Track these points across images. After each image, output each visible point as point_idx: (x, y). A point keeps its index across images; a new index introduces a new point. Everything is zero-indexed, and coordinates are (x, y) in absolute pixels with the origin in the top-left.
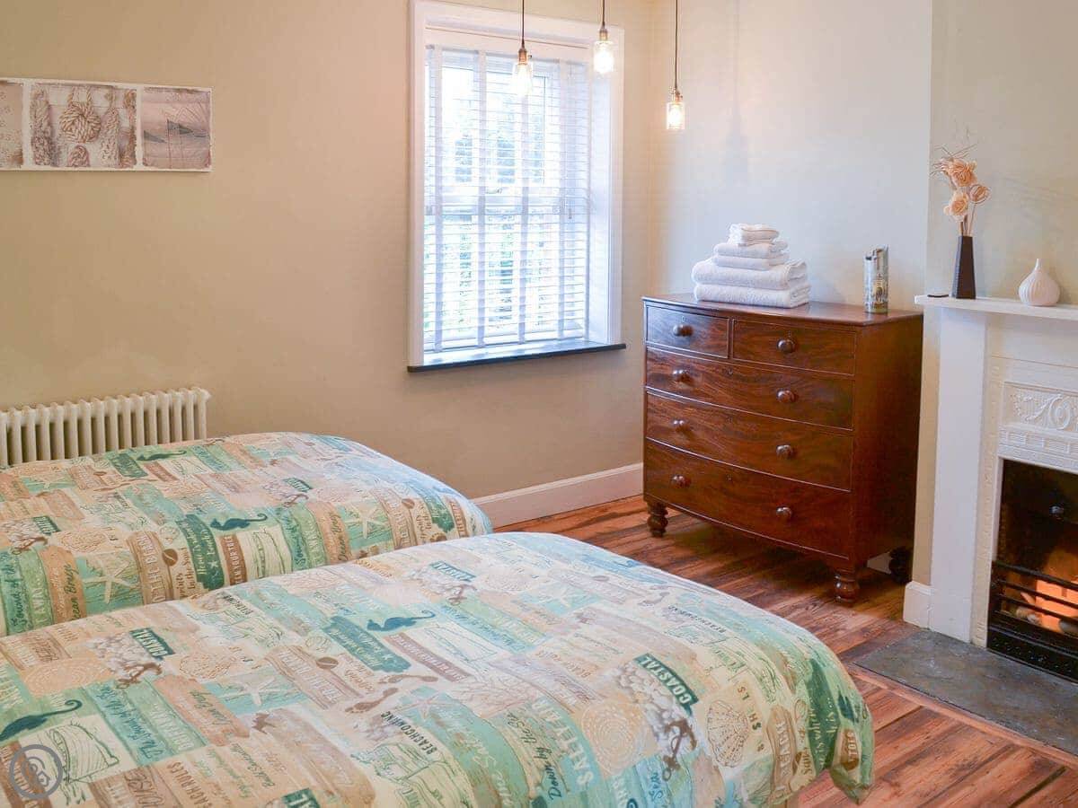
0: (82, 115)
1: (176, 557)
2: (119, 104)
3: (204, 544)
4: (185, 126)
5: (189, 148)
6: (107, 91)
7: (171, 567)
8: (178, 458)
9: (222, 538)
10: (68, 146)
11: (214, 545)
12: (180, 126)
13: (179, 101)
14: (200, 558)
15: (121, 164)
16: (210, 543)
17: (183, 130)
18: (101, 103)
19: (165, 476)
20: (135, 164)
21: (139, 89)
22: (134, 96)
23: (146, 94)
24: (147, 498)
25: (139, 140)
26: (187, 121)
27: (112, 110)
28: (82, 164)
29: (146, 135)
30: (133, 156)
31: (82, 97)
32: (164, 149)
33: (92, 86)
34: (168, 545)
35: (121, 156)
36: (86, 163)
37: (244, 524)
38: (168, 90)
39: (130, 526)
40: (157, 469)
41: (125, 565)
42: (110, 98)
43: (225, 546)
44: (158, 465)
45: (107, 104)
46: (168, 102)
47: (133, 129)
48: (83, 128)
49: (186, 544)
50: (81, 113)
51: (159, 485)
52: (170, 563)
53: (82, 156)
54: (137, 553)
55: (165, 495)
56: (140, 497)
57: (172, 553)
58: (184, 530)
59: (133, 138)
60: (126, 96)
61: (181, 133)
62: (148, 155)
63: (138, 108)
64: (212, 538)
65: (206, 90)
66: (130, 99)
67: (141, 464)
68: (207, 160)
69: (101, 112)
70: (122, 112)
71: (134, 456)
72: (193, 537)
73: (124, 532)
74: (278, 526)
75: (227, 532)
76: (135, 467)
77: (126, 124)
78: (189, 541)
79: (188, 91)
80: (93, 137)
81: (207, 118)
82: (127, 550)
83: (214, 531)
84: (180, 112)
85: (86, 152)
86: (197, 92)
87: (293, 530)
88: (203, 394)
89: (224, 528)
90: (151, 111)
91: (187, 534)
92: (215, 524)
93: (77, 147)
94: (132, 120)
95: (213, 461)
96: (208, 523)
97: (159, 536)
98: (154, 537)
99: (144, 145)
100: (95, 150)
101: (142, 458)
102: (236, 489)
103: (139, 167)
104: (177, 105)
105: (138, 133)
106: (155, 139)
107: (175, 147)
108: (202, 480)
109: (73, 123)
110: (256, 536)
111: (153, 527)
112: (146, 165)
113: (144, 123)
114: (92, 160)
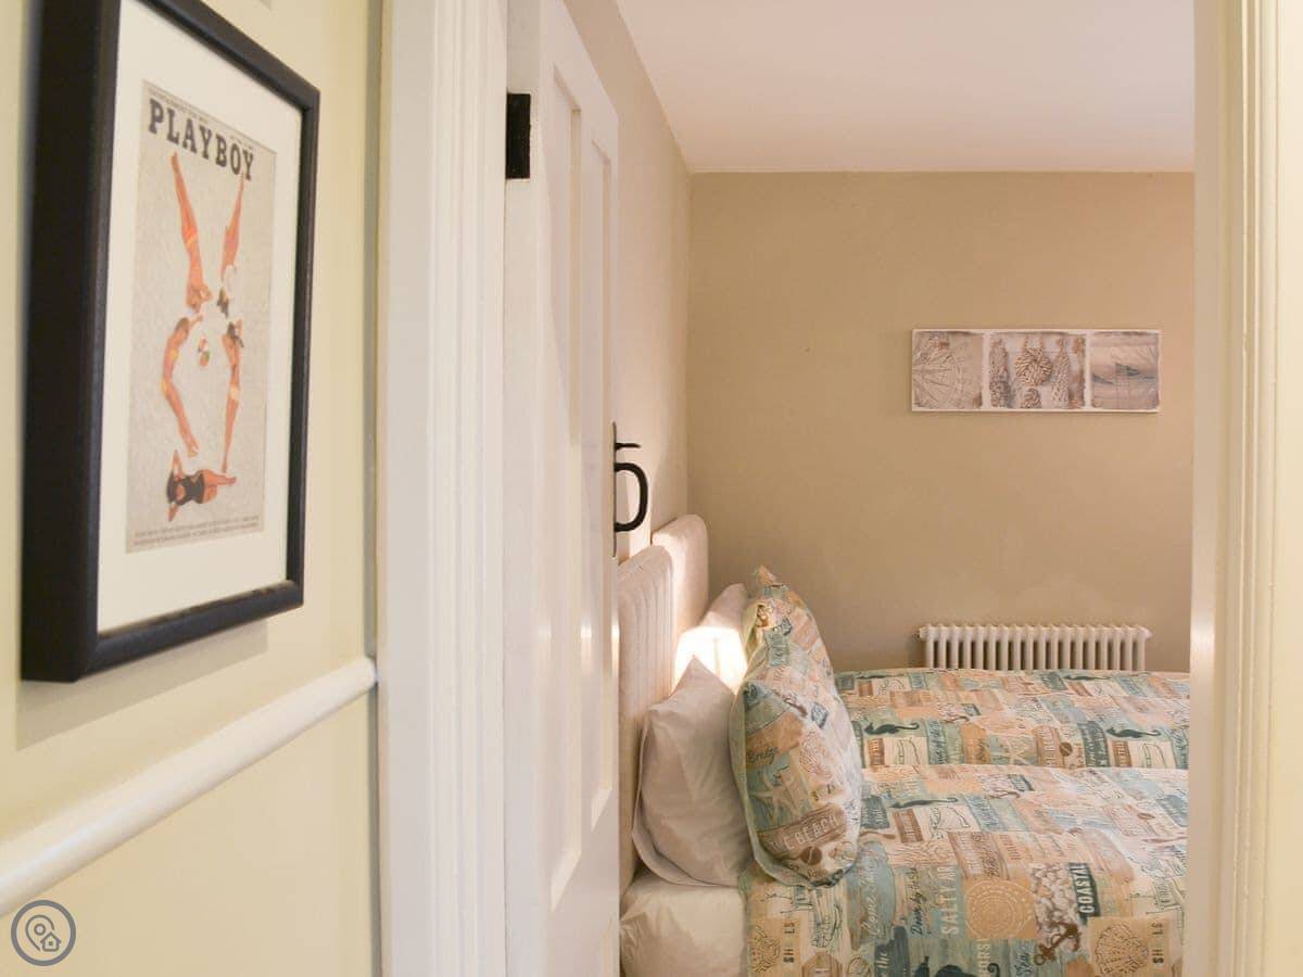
0: (1035, 360)
1: (1071, 750)
2: (1069, 349)
3: (1097, 745)
4: (1133, 368)
5: (1138, 389)
6: (1058, 338)
7: (1066, 758)
8: (1101, 682)
9: (1114, 743)
10: (1022, 390)
11: (1106, 747)
12: (1128, 368)
13: (1128, 344)
14: (1092, 755)
15: (1071, 405)
16: (1102, 745)
17: (1131, 372)
18: (1052, 348)
19: (1084, 692)
20: (1083, 405)
21: (1089, 334)
22: (1083, 341)
23: (1095, 339)
24: (1060, 705)
25: (1088, 383)
26: (1137, 363)
27: (1063, 355)
28: (1034, 405)
29: (1095, 378)
30: (1082, 397)
31: (1035, 344)
32: (1111, 391)
33: (1043, 333)
34: (1065, 740)
35: (1071, 397)
36: (1038, 404)
37: (1137, 735)
38: (1116, 333)
39: (1039, 721)
40: (1078, 687)
41: (1026, 748)
42: (1061, 343)
43: (1116, 751)
44: (1079, 684)
45: (1058, 350)
46: (1116, 345)
47: (1082, 372)
48: (1035, 372)
49: (1081, 742)
50: (1034, 358)
51: (1074, 697)
52: (1065, 754)
53: (1034, 399)
54: (1039, 740)
55: (1077, 705)
56: (1054, 704)
57: (1068, 746)
58: (1082, 731)
59: (1082, 381)
60: (1076, 341)
61: (1130, 375)
62: (1096, 397)
63: (1087, 354)
64: (1105, 741)
65: (1156, 331)
66: (1080, 345)
67: (1066, 683)
68: (1155, 401)
69: (1053, 357)
70: (1072, 356)
71: (1062, 675)
72: (1088, 737)
73: (1031, 724)
74: (1169, 743)
75: (1120, 739)
76: (1059, 683)
77: (1075, 368)
78: (1085, 739)
79: (1136, 333)
80: (1046, 380)
81: (1156, 358)
82: (1031, 737)
83: (1107, 735)
84: (1129, 355)
85: (1038, 396)
86: (1148, 334)
87: (1183, 748)
88: (1143, 632)
89: (1119, 735)
90: (1100, 354)
91: (1084, 734)
92: (1112, 731)
93: (1030, 390)
94: (1081, 363)
95: (1132, 688)
96: (1105, 728)
97: (1060, 731)
98: (1055, 732)
99: (1093, 387)
100: (1045, 392)
101: (1068, 678)
102: (1141, 709)
103: (1088, 408)
104: (1126, 348)
105: (1087, 377)
106: (1104, 381)
107: (1123, 388)
108: (1114, 699)
109: (1027, 369)
110: (1146, 747)
111: (1057, 724)
112: (1094, 405)
113: (1092, 366)
114: (1043, 403)
